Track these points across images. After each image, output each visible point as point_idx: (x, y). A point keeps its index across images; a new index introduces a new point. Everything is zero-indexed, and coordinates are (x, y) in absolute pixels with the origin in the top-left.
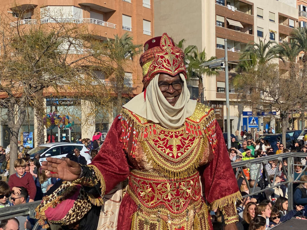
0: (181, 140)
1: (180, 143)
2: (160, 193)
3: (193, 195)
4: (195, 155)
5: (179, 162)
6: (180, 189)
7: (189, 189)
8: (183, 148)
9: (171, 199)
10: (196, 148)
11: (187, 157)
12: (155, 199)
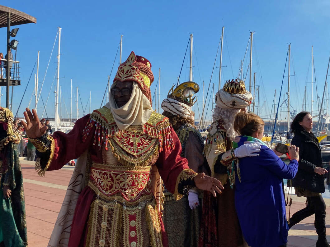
0: (141, 140)
3: (145, 188)
5: (138, 156)
6: (136, 181)
8: (142, 145)
11: (145, 153)
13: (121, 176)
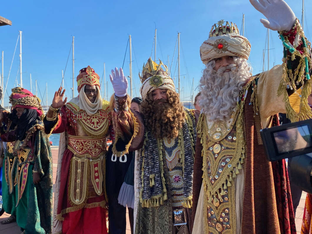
5: (98, 130)
6: (97, 144)
8: (99, 123)
9: (92, 149)
10: (106, 123)
11: (102, 128)
13: (88, 142)
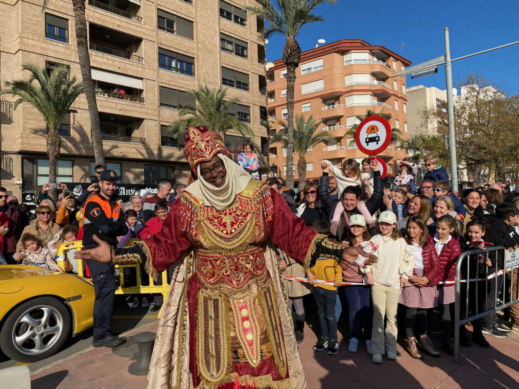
0: (234, 217)
1: (233, 220)
2: (219, 269)
3: (254, 270)
4: (248, 230)
5: (233, 238)
6: (239, 264)
7: (249, 264)
8: (236, 224)
9: (231, 274)
10: (249, 223)
11: (240, 233)
12: (216, 275)
